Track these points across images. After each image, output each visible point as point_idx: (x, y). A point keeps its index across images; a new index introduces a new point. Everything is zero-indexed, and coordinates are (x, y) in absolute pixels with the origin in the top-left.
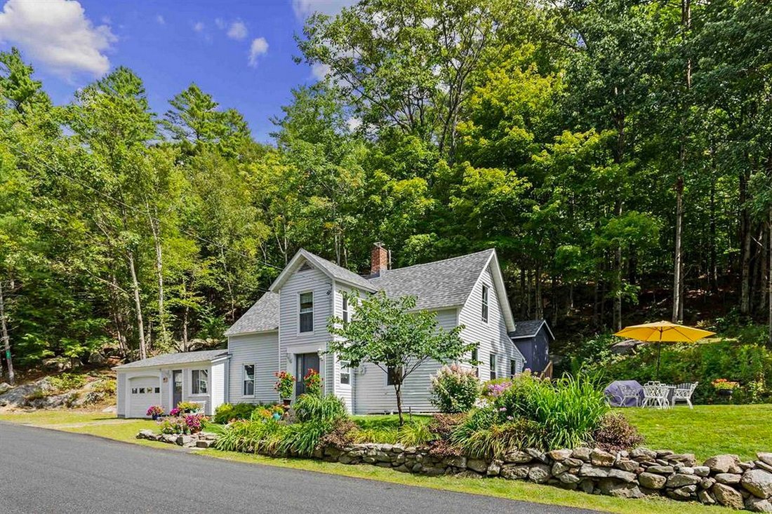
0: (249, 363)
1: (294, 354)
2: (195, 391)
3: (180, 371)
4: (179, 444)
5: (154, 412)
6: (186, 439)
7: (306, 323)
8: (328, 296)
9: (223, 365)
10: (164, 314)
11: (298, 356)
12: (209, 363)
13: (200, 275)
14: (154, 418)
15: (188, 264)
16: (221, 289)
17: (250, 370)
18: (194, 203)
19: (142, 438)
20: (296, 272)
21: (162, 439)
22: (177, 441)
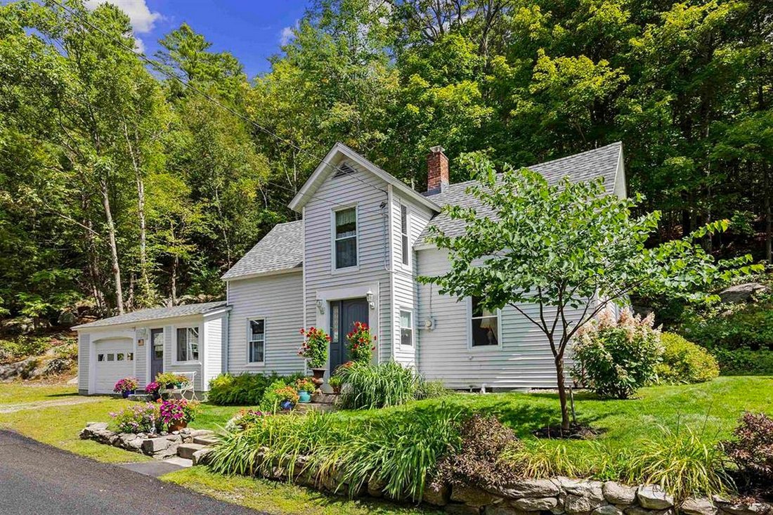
0: (255, 318)
1: (327, 301)
2: (182, 356)
3: (161, 330)
4: (146, 453)
5: (124, 388)
6: (159, 442)
7: (346, 254)
8: (382, 211)
9: (220, 320)
10: (147, 263)
11: (332, 304)
12: (200, 318)
13: (191, 220)
14: (125, 396)
15: (176, 208)
16: (215, 237)
17: (258, 327)
18: (183, 139)
19: (88, 438)
20: (330, 179)
21: (118, 443)
22: (143, 447)
